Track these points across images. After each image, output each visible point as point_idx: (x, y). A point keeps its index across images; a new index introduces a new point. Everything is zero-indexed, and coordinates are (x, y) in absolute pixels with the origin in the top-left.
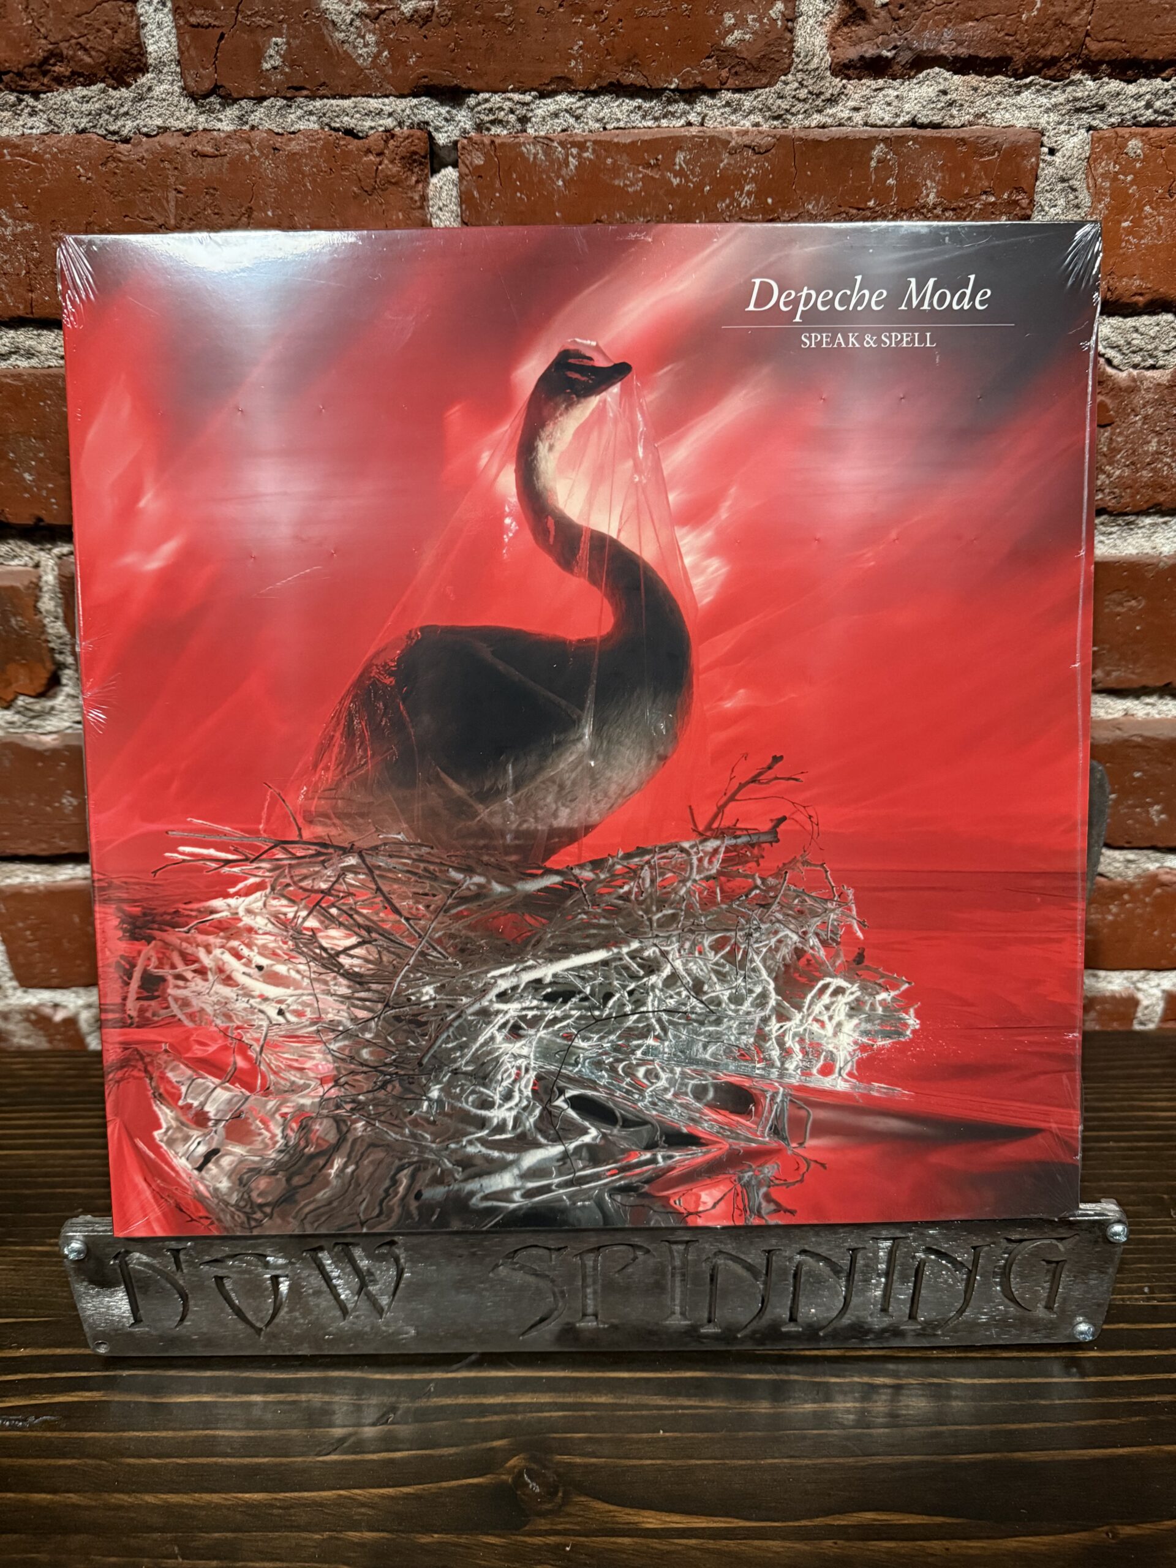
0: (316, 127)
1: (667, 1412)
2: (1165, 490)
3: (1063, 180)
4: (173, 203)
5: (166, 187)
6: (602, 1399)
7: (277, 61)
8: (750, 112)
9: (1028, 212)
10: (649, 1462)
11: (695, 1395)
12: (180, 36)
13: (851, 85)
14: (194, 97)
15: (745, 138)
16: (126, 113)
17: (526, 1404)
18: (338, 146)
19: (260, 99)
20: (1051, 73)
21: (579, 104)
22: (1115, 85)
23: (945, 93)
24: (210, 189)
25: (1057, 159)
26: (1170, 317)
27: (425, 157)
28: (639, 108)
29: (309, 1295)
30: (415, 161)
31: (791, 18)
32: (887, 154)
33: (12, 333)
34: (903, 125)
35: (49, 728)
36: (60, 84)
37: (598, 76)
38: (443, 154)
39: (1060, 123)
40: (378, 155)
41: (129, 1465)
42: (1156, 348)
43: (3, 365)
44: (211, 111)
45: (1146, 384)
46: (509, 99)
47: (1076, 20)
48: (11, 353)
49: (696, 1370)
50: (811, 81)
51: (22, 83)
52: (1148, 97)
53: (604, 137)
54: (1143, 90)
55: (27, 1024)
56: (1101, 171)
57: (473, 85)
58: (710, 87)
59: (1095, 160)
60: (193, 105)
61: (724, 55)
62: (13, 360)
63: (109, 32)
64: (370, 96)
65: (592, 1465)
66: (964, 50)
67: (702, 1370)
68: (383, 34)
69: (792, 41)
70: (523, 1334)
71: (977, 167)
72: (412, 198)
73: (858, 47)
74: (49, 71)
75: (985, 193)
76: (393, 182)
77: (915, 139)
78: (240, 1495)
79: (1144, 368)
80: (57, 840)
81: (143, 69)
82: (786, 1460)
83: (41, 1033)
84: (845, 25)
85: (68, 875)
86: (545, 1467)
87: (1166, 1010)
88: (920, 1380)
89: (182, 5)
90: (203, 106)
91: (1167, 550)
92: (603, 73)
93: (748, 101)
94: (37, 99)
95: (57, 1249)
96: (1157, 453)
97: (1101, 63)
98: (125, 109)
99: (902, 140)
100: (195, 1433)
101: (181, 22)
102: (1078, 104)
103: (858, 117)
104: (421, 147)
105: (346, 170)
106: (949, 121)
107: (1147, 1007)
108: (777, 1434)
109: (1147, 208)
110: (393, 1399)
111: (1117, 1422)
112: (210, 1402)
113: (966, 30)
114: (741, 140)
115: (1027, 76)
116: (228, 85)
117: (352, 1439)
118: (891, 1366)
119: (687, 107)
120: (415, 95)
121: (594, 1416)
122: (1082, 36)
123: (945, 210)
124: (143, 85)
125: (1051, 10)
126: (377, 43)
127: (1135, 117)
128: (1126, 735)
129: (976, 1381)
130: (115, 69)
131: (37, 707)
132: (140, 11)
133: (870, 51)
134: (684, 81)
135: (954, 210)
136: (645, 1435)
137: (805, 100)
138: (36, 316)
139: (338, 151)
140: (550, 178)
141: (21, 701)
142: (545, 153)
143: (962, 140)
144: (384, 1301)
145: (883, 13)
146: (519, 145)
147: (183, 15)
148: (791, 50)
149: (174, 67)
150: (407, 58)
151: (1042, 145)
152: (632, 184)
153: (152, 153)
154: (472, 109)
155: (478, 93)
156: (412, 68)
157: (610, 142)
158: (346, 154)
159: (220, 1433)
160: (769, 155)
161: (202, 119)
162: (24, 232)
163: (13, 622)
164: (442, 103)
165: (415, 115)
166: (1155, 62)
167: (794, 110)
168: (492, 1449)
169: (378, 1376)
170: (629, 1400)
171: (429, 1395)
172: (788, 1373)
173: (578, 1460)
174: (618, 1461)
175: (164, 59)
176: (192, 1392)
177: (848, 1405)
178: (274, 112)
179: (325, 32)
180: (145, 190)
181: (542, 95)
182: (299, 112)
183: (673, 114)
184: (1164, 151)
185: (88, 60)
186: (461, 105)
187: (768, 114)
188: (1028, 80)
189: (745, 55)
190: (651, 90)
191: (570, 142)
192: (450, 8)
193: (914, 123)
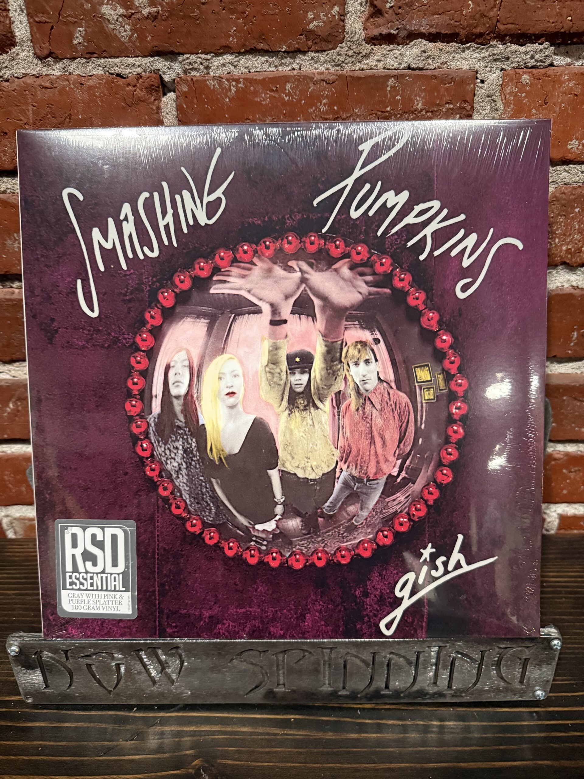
0: (102, 73)
1: (279, 737)
3: (489, 96)
4: (31, 112)
5: (27, 104)
6: (245, 729)
7: (81, 40)
8: (324, 63)
9: (471, 113)
10: (266, 764)
11: (295, 728)
12: (31, 27)
13: (376, 48)
14: (41, 58)
15: (322, 76)
16: (6, 67)
17: (207, 731)
18: (113, 82)
19: (73, 59)
20: (480, 41)
21: (236, 60)
22: (514, 47)
23: (425, 52)
24: (50, 105)
25: (485, 85)
27: (158, 87)
28: (267, 61)
30: (153, 89)
31: (343, 15)
32: (395, 83)
34: (404, 69)
37: (244, 45)
38: (169, 85)
39: (487, 67)
40: (135, 86)
44: (49, 65)
46: (200, 58)
47: (491, 14)
49: (296, 714)
50: (354, 47)
52: (531, 53)
53: (249, 76)
54: (529, 49)
56: (508, 91)
57: (181, 51)
58: (302, 50)
59: (505, 86)
60: (40, 62)
61: (309, 34)
64: (128, 57)
65: (236, 765)
66: (434, 30)
68: (134, 25)
69: (344, 26)
71: (442, 90)
72: (152, 108)
73: (379, 29)
75: (448, 103)
76: (141, 100)
77: (410, 76)
81: (14, 44)
82: (338, 765)
84: (372, 17)
86: (213, 766)
87: (560, 524)
89: (31, 11)
90: (44, 63)
92: (247, 44)
93: (322, 57)
97: (506, 35)
98: (4, 65)
99: (403, 76)
100: (35, 743)
101: (31, 20)
102: (495, 57)
103: (380, 65)
104: (156, 82)
105: (118, 94)
106: (428, 67)
107: (549, 522)
108: (335, 750)
109: (533, 110)
110: (138, 727)
111: (515, 747)
112: (44, 727)
113: (434, 20)
114: (319, 77)
115: (468, 43)
116: (56, 52)
117: (115, 748)
118: (398, 714)
119: (292, 61)
120: (152, 56)
121: (239, 739)
122: (495, 21)
123: (427, 112)
124: (14, 53)
125: (478, 8)
126: (131, 30)
127: (525, 63)
132: (11, 15)
133: (385, 31)
134: (289, 47)
135: (432, 112)
136: (267, 749)
137: (352, 56)
139: (113, 85)
140: (221, 97)
142: (219, 85)
143: (434, 76)
145: (390, 11)
146: (205, 81)
147: (32, 17)
148: (344, 31)
149: (29, 43)
150: (146, 37)
151: (477, 78)
152: (264, 100)
153: (20, 87)
154: (181, 63)
155: (183, 55)
156: (149, 42)
157: (252, 79)
158: (118, 86)
160: (334, 84)
161: (45, 69)
164: (166, 60)
165: (152, 66)
166: (534, 35)
167: (346, 61)
168: (186, 755)
169: (132, 714)
170: (260, 730)
171: (156, 725)
172: (343, 717)
173: (230, 762)
174: (250, 763)
175: (24, 39)
176: (36, 721)
177: (373, 735)
178: (80, 65)
179: (104, 24)
180: (17, 106)
181: (217, 54)
182: (93, 65)
184: (541, 81)
186: (176, 60)
187: (333, 64)
188: (468, 45)
189: (320, 33)
190: (272, 52)
191: (232, 79)
192: (166, 11)
193: (409, 68)
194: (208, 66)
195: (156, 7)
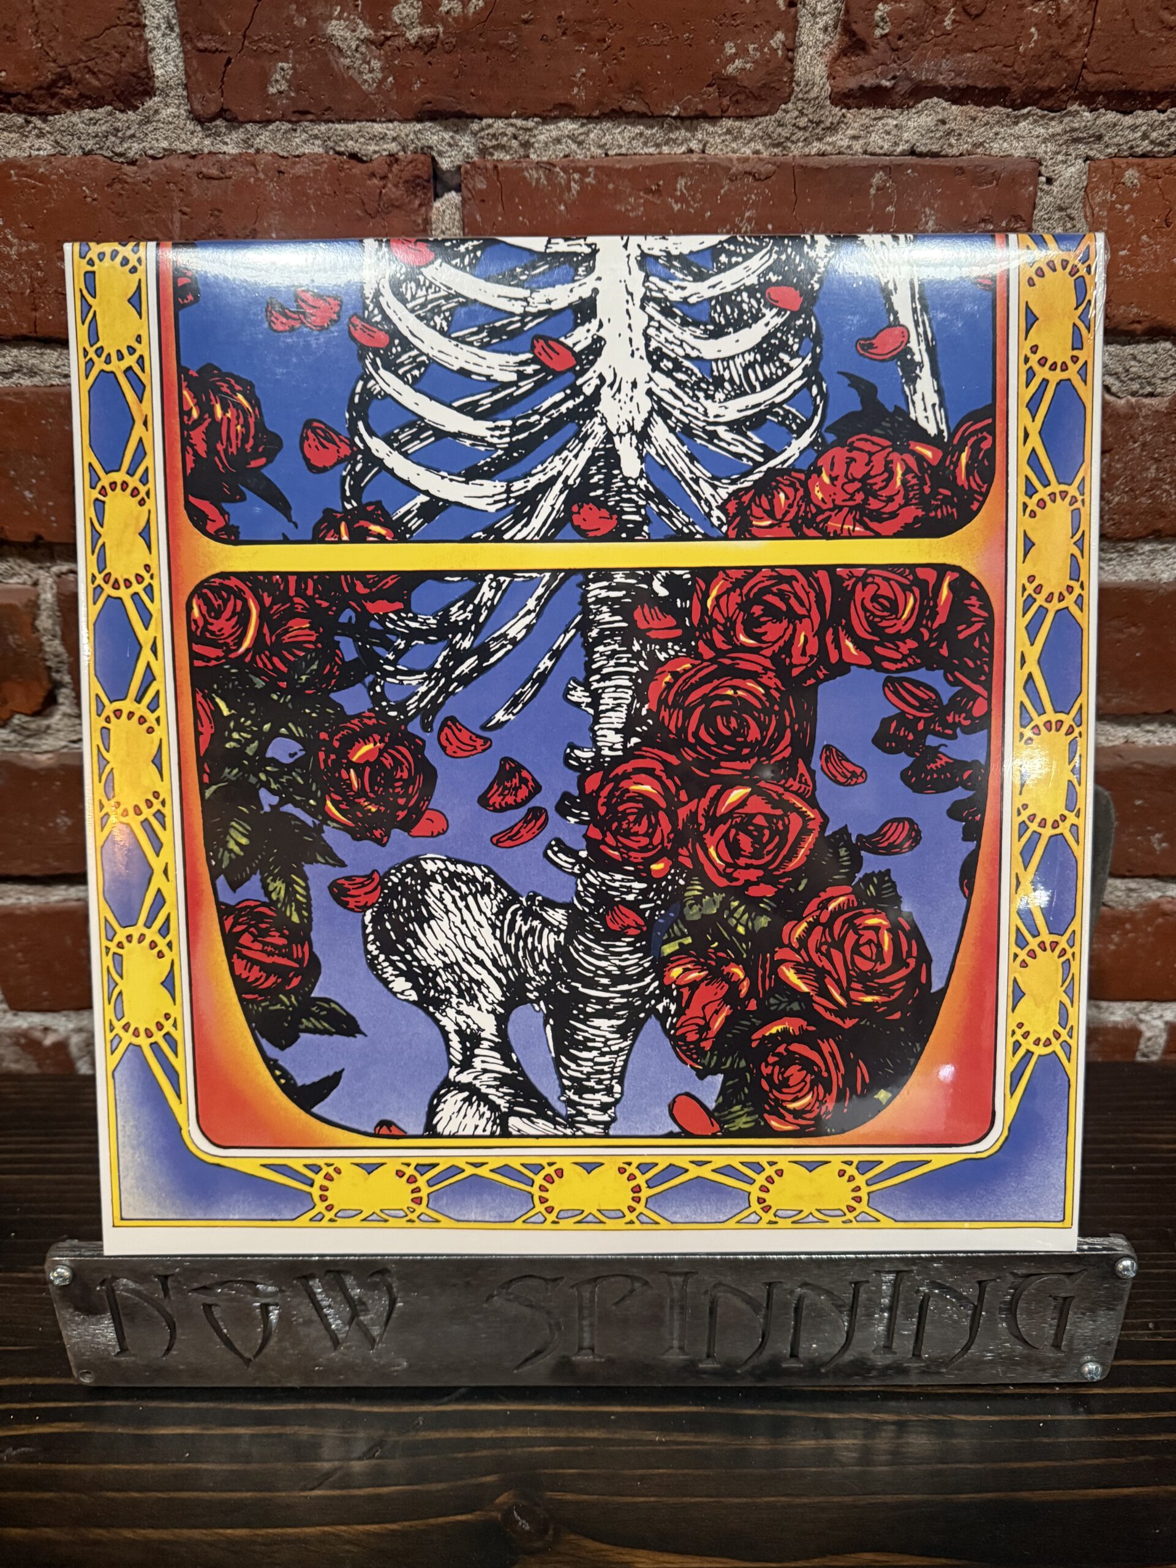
0: (321, 150)
1: (661, 1448)
2: (1163, 516)
3: (1061, 209)
4: (177, 224)
5: (171, 209)
6: (594, 1434)
7: (284, 87)
8: (750, 141)
10: (642, 1499)
11: (691, 1431)
12: (187, 61)
13: (850, 114)
14: (200, 120)
15: (746, 165)
16: (133, 136)
17: (518, 1439)
18: (341, 170)
19: (266, 122)
20: (1049, 103)
21: (581, 130)
22: (1111, 116)
23: (943, 122)
24: (215, 212)
25: (1055, 188)
26: (1168, 345)
27: (428, 181)
28: (641, 134)
29: (299, 1324)
30: (418, 185)
31: (791, 48)
32: (885, 181)
33: (15, 352)
34: (902, 154)
35: (45, 748)
36: (68, 106)
37: (600, 103)
38: (446, 178)
39: (1058, 153)
40: (384, 178)
41: (108, 1499)
42: (1154, 376)
43: (6, 383)
44: (218, 134)
45: (1144, 412)
46: (512, 125)
47: (1073, 52)
48: (13, 371)
49: (691, 1405)
50: (811, 110)
51: (32, 105)
52: (1144, 128)
53: (606, 162)
54: (1140, 121)
55: (17, 1048)
56: (1098, 200)
57: (477, 111)
58: (711, 114)
59: (1093, 189)
60: (199, 128)
61: (724, 84)
62: (15, 378)
63: (117, 55)
64: (374, 121)
65: (584, 1502)
66: (963, 80)
67: (696, 1405)
68: (388, 60)
69: (793, 70)
70: (518, 1367)
71: (975, 195)
72: (415, 222)
73: (858, 77)
74: (57, 94)
75: (984, 221)
76: (395, 205)
77: (914, 167)
78: (221, 1531)
79: (1143, 395)
80: (50, 861)
81: (150, 92)
82: (783, 1499)
83: (30, 1057)
84: (845, 55)
85: (59, 895)
86: (536, 1504)
87: (1169, 1042)
88: (921, 1417)
89: (189, 29)
90: (209, 129)
91: (1165, 577)
92: (606, 100)
93: (748, 128)
94: (45, 121)
95: (40, 1275)
96: (1156, 479)
97: (1098, 93)
98: (131, 132)
99: (901, 167)
101: (189, 47)
102: (1075, 135)
103: (858, 146)
104: (425, 172)
105: (350, 193)
106: (947, 150)
107: (1149, 1039)
108: (775, 1471)
109: (1144, 237)
110: (381, 1432)
111: (1123, 1460)
112: (193, 1435)
113: (964, 61)
114: (741, 167)
115: (1025, 107)
116: (234, 108)
117: (339, 1474)
118: (893, 1404)
119: (688, 135)
120: (420, 120)
121: (586, 1452)
122: (1079, 67)
124: (149, 108)
125: (1048, 42)
126: (383, 69)
127: (1131, 148)
128: (1126, 763)
129: (977, 1418)
130: (122, 92)
131: (33, 726)
132: (148, 36)
133: (869, 81)
134: (685, 109)
136: (640, 1472)
137: (805, 129)
138: (39, 335)
139: (343, 174)
140: (551, 201)
141: (16, 720)
142: (548, 179)
143: (961, 168)
144: (376, 1331)
145: (882, 44)
146: (522, 170)
147: (190, 40)
148: (792, 80)
149: (181, 91)
150: (411, 85)
151: (1040, 175)
152: (633, 209)
153: (158, 175)
154: (474, 134)
155: (481, 119)
156: (416, 94)
157: (612, 168)
158: (351, 177)
159: (204, 1466)
160: (769, 182)
161: (207, 142)
162: (30, 252)
163: (10, 639)
164: (446, 129)
165: (419, 140)
166: (1152, 93)
167: (794, 138)
168: (481, 1485)
169: (365, 1409)
170: (622, 1435)
171: (417, 1428)
172: (786, 1408)
173: (570, 1497)
174: (611, 1499)
175: (171, 83)
176: (175, 1424)
177: (847, 1442)
178: (279, 135)
179: (331, 58)
180: (150, 211)
181: (546, 119)
182: (304, 136)
183: (675, 141)
184: (1160, 181)
185: (96, 83)
186: (464, 130)
187: (768, 142)
188: (1025, 111)
189: (746, 83)
190: (653, 117)
191: (571, 166)
192: (455, 35)
193: (912, 152)
194: (528, 142)
195: (433, 26)
